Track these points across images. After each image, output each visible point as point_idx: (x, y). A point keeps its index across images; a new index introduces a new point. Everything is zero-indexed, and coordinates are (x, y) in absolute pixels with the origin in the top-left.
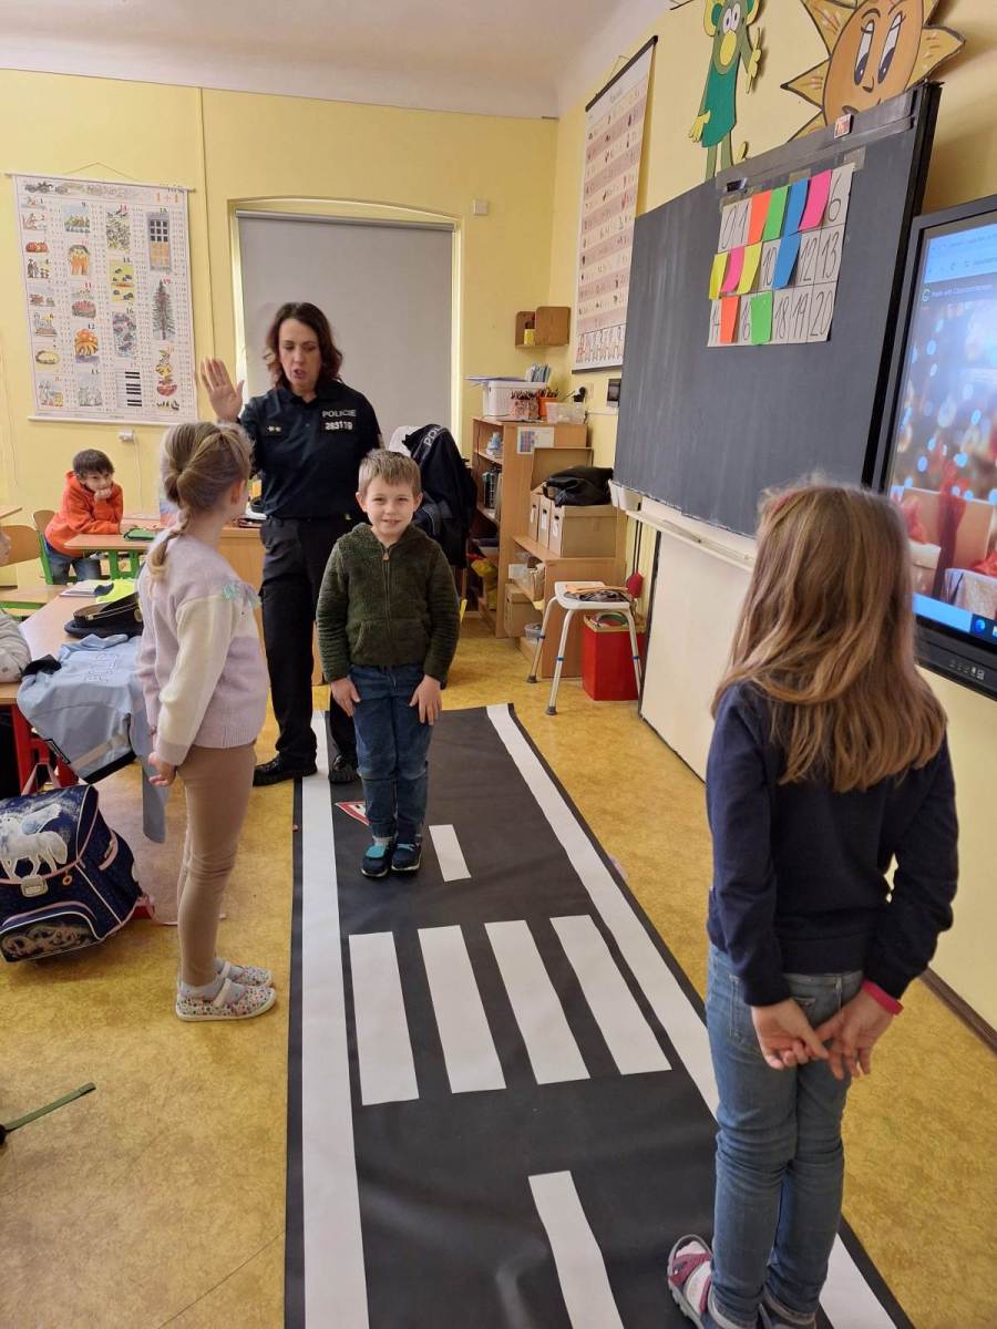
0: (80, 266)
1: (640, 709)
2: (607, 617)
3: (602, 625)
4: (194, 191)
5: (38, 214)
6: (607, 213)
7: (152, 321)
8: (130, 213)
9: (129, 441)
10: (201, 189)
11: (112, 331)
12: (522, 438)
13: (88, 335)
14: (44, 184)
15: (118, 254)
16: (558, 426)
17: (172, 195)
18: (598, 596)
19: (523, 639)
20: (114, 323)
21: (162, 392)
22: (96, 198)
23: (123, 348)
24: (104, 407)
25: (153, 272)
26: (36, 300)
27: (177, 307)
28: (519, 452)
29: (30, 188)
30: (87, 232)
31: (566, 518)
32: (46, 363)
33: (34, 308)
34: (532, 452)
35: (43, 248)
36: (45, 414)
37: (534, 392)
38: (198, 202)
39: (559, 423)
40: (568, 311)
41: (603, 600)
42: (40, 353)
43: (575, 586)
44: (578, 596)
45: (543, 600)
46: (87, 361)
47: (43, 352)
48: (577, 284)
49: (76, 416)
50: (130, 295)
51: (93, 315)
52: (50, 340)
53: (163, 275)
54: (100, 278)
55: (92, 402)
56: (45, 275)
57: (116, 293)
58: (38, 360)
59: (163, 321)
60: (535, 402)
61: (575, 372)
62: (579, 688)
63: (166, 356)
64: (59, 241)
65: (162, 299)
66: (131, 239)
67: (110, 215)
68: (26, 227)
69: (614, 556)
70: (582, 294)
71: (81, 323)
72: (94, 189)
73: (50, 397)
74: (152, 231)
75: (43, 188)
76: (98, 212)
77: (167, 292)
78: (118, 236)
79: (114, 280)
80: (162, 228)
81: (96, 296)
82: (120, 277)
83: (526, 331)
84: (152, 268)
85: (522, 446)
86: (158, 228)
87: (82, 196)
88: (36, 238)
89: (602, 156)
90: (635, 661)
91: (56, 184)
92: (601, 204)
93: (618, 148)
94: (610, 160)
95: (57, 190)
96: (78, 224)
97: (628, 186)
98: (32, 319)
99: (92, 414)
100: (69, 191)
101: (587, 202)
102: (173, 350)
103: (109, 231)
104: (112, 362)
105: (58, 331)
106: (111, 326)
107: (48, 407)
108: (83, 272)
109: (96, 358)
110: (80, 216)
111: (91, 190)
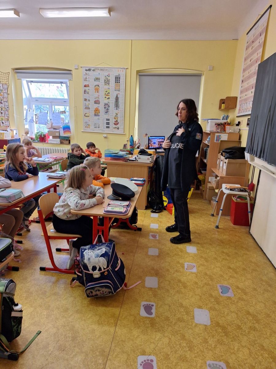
0: (97, 90)
1: (250, 230)
2: (240, 197)
3: (238, 200)
4: (128, 68)
5: (88, 77)
6: (251, 66)
7: (114, 105)
8: (111, 75)
9: (106, 137)
10: (129, 68)
11: (104, 108)
12: (217, 137)
13: (98, 109)
14: (90, 69)
15: (107, 87)
16: (230, 134)
17: (122, 70)
18: (237, 190)
19: (211, 201)
21: (115, 124)
22: (102, 72)
23: (106, 112)
24: (100, 128)
25: (116, 92)
26: (85, 100)
27: (121, 101)
28: (215, 142)
29: (86, 70)
30: (99, 81)
31: (228, 163)
32: (87, 116)
33: (85, 102)
34: (220, 142)
35: (88, 86)
36: (86, 130)
37: (223, 123)
38: (128, 71)
39: (230, 133)
40: (237, 98)
41: (238, 191)
42: (85, 114)
43: (229, 186)
44: (229, 189)
45: (218, 190)
46: (97, 116)
47: (86, 113)
48: (240, 89)
49: (93, 131)
50: (109, 98)
51: (99, 103)
52: (88, 110)
53: (117, 92)
54: (102, 93)
55: (97, 127)
56: (88, 93)
57: (105, 97)
58: (85, 116)
59: (117, 105)
60: (222, 126)
61: (237, 117)
62: (229, 220)
63: (117, 114)
64: (92, 83)
65: (117, 99)
66: (110, 83)
67: (105, 76)
68: (84, 81)
69: (245, 176)
70: (241, 92)
71: (97, 105)
72: (102, 70)
73: (87, 126)
74: (116, 80)
75: (89, 70)
76: (102, 76)
77: (119, 97)
78: (107, 82)
79: (105, 94)
80: (118, 79)
81: (100, 98)
82: (107, 93)
83: (222, 105)
84: (115, 90)
85: (216, 140)
86: (117, 79)
87: (99, 72)
88: (86, 83)
89: (251, 48)
90: (249, 213)
91: (93, 69)
92: (250, 63)
93: (256, 44)
94: (253, 49)
95: (93, 70)
97: (259, 55)
98: (84, 105)
99: (97, 130)
100: (96, 70)
101: (245, 63)
102: (119, 113)
103: (105, 81)
104: (103, 116)
105: (90, 108)
106: (103, 106)
107: (86, 128)
108: (98, 92)
109: (99, 115)
110: (98, 77)
111: (101, 70)
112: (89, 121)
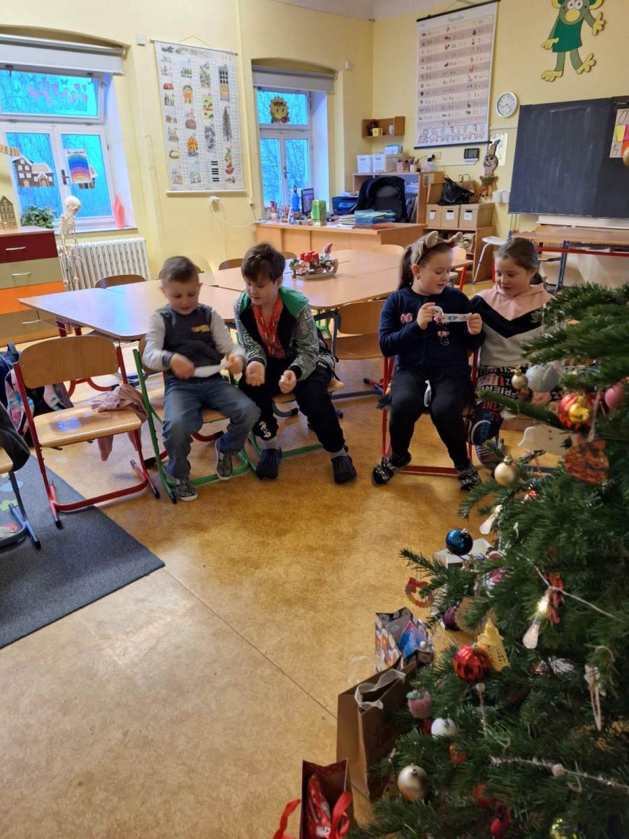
0: (188, 97)
4: (238, 54)
5: (168, 65)
7: (222, 131)
8: (210, 66)
9: (215, 203)
10: (240, 52)
11: (204, 137)
13: (193, 140)
14: (170, 48)
15: (206, 91)
17: (228, 56)
20: (206, 132)
21: (227, 172)
22: (193, 56)
23: (210, 147)
24: (202, 183)
25: (222, 102)
26: (169, 119)
27: (233, 122)
29: (164, 50)
30: (191, 77)
32: (174, 158)
33: (168, 123)
35: (172, 88)
36: (175, 190)
40: (402, 119)
42: (171, 152)
46: (193, 155)
47: (173, 151)
49: (190, 189)
51: (194, 128)
52: (176, 144)
53: (225, 104)
54: (198, 105)
55: (196, 181)
56: (172, 104)
57: (206, 114)
58: (171, 156)
59: (227, 130)
61: (416, 148)
63: (229, 151)
64: (179, 82)
65: (226, 117)
66: (212, 82)
67: (201, 68)
68: (162, 74)
71: (190, 132)
72: (195, 52)
73: (177, 179)
74: (221, 77)
75: (170, 50)
76: (196, 64)
77: (229, 113)
78: (205, 80)
79: (205, 106)
80: (225, 75)
81: (196, 116)
82: (207, 104)
84: (221, 99)
86: (223, 74)
87: (188, 56)
88: (165, 80)
89: (441, 45)
91: (176, 48)
92: (444, 68)
93: (461, 44)
94: (451, 48)
95: (177, 51)
96: (186, 73)
98: (168, 131)
99: (197, 188)
100: (182, 51)
101: (423, 66)
102: (232, 147)
103: (201, 77)
104: (205, 156)
105: (179, 138)
106: (204, 134)
107: (175, 185)
108: (190, 102)
109: (197, 154)
110: (187, 67)
111: (192, 51)
112: (180, 168)
